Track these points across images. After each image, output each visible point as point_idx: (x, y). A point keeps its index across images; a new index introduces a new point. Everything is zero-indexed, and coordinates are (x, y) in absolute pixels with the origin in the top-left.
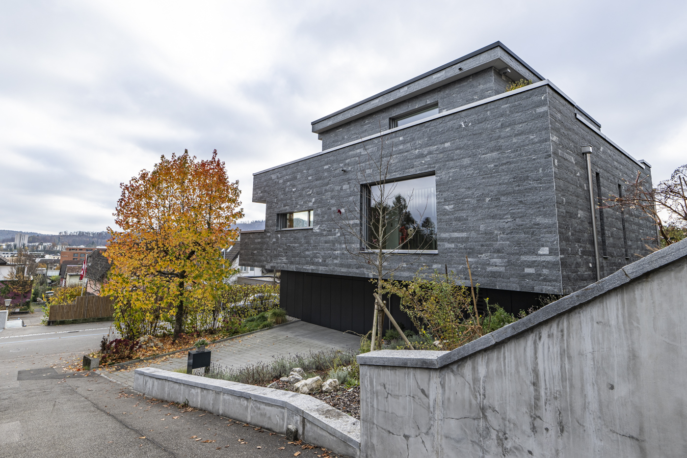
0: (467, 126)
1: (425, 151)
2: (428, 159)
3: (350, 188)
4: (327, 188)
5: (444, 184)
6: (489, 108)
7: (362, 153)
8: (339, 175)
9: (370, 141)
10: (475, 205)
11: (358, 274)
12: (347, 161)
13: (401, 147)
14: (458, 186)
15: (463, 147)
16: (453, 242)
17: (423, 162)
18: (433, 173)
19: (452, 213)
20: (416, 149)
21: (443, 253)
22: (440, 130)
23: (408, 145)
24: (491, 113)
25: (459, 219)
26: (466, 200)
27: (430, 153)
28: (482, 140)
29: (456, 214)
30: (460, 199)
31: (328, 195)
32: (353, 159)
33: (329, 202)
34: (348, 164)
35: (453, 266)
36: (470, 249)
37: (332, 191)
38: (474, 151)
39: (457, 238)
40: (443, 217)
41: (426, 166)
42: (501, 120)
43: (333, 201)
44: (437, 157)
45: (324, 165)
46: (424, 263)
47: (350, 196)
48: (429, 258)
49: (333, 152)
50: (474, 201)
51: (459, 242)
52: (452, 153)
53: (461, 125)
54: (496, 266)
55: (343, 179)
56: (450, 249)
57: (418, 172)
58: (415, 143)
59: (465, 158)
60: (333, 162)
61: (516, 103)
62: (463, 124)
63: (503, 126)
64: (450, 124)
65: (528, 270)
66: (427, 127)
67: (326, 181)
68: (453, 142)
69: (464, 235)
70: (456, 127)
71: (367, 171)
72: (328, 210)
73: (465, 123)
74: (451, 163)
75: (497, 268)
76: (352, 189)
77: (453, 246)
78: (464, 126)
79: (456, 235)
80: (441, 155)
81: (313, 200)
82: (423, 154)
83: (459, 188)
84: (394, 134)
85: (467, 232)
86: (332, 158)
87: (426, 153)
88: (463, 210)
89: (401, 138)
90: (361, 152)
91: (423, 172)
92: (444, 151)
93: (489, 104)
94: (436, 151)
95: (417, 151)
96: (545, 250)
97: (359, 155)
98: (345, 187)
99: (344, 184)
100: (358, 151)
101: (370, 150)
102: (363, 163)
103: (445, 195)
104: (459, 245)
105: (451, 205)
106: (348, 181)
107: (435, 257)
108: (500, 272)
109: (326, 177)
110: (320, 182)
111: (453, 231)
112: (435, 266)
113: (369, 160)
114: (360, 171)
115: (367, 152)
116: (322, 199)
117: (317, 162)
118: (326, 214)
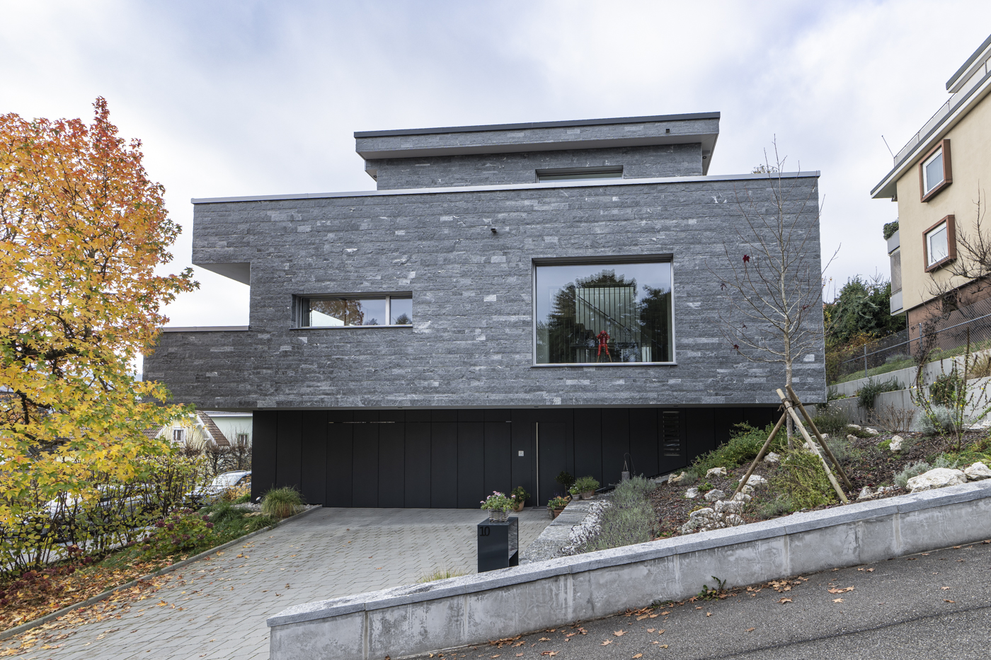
0: (721, 202)
1: (658, 224)
2: (662, 236)
3: (508, 262)
4: (452, 256)
5: (687, 273)
7: (536, 208)
8: (481, 236)
9: (552, 191)
10: (730, 304)
11: (528, 402)
12: (500, 216)
13: (615, 212)
14: (707, 278)
15: (715, 229)
16: (699, 350)
17: (655, 239)
18: (668, 259)
19: (699, 312)
20: (642, 219)
21: (685, 364)
22: (682, 200)
23: (629, 211)
24: (754, 193)
25: (708, 321)
26: (718, 297)
27: (666, 229)
28: (742, 224)
29: (703, 313)
30: (711, 295)
32: (516, 214)
33: (457, 282)
34: (504, 222)
35: (699, 379)
36: (723, 357)
37: (465, 262)
38: (731, 236)
39: (706, 344)
40: (686, 317)
41: (660, 246)
42: (766, 204)
43: (468, 281)
44: (676, 236)
45: (441, 215)
46: (655, 378)
47: (510, 275)
48: (663, 371)
49: (465, 195)
50: (729, 299)
51: (707, 350)
52: (699, 234)
53: (713, 200)
54: (756, 377)
55: (491, 246)
56: (694, 358)
57: (646, 253)
58: (640, 211)
59: (718, 243)
60: (466, 211)
62: (716, 199)
66: (661, 191)
67: (447, 243)
68: (700, 219)
69: (715, 340)
70: (706, 200)
71: (546, 238)
72: (454, 294)
73: (718, 197)
74: (698, 248)
75: (757, 379)
76: (513, 265)
77: (699, 354)
78: (716, 202)
79: (704, 340)
80: (683, 235)
81: (413, 275)
82: (653, 228)
83: (708, 281)
85: (719, 337)
86: (462, 204)
87: (659, 226)
88: (714, 309)
89: (615, 199)
90: (532, 206)
91: (653, 253)
92: (686, 229)
93: (751, 182)
94: (675, 227)
95: (644, 222)
97: (530, 211)
98: (495, 259)
99: (494, 254)
100: (527, 203)
101: (553, 205)
102: (538, 224)
103: (688, 288)
104: (708, 353)
105: (698, 301)
106: (505, 250)
107: (672, 370)
108: (761, 384)
109: (447, 237)
110: (433, 243)
112: (672, 381)
113: (550, 221)
114: (530, 236)
115: (546, 208)
116: (437, 276)
117: (420, 205)
118: (448, 302)
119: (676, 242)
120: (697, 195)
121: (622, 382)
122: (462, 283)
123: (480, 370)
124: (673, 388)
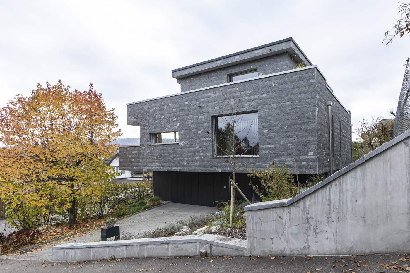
0: (275, 85)
1: (252, 98)
2: (253, 103)
3: (204, 118)
4: (188, 117)
5: (262, 118)
6: (287, 76)
7: (212, 96)
8: (196, 109)
9: (217, 88)
10: (279, 130)
11: (211, 170)
12: (202, 100)
13: (237, 94)
14: (270, 119)
15: (273, 97)
16: (267, 150)
17: (251, 104)
18: (256, 111)
19: (267, 134)
20: (246, 96)
21: (262, 156)
22: (261, 86)
23: (242, 93)
24: (288, 79)
25: (270, 138)
26: (274, 127)
27: (255, 99)
28: (283, 94)
29: (269, 135)
30: (271, 127)
31: (189, 122)
32: (206, 99)
33: (190, 126)
34: (203, 102)
35: (267, 163)
36: (276, 153)
37: (192, 119)
38: (279, 100)
39: (269, 148)
40: (262, 137)
41: (253, 107)
42: (293, 84)
43: (193, 126)
44: (258, 102)
45: (185, 102)
46: (251, 162)
47: (205, 123)
48: (253, 159)
49: (192, 93)
50: (278, 128)
51: (270, 150)
52: (267, 100)
53: (272, 85)
55: (199, 112)
56: (265, 154)
57: (248, 110)
58: (246, 93)
59: (274, 104)
60: (192, 100)
61: (301, 76)
62: (273, 84)
63: (294, 88)
64: (266, 83)
65: (303, 163)
66: (253, 83)
67: (187, 112)
68: (267, 94)
69: (273, 146)
70: (270, 85)
71: (215, 107)
72: (190, 131)
73: (274, 83)
74: (267, 106)
76: (206, 119)
77: (267, 152)
78: (274, 85)
79: (269, 146)
80: (261, 101)
81: (178, 125)
82: (250, 100)
83: (271, 121)
84: (233, 86)
85: (274, 144)
86: (191, 97)
87: (252, 99)
88: (272, 133)
89: (237, 89)
90: (211, 95)
91: (251, 110)
92: (263, 99)
93: (287, 74)
94: (258, 98)
95: (247, 97)
96: (311, 153)
97: (210, 97)
98: (201, 117)
99: (200, 115)
100: (209, 94)
101: (217, 94)
102: (213, 102)
103: (263, 124)
104: (271, 151)
105: (267, 130)
106: (203, 113)
107: (257, 159)
108: (291, 165)
109: (187, 110)
110: (183, 112)
111: (268, 144)
112: (257, 164)
113: (217, 100)
114: (211, 107)
115: (215, 95)
116: (184, 124)
117: (180, 99)
118: (188, 134)
119: (259, 105)
121: (240, 164)
122: (191, 127)
123: (197, 159)
124: (258, 166)
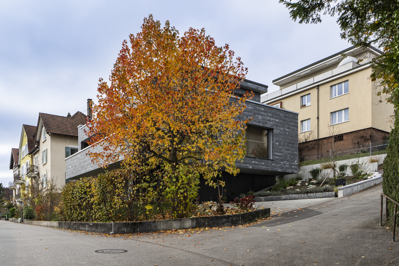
5: (276, 135)
15: (281, 123)
17: (270, 123)
20: (268, 117)
21: (275, 160)
23: (265, 113)
25: (279, 149)
26: (281, 142)
28: (286, 124)
29: (279, 146)
35: (278, 165)
36: (282, 159)
39: (279, 155)
40: (276, 147)
42: (290, 119)
48: (271, 161)
58: (268, 114)
59: (282, 127)
66: (272, 110)
68: (279, 120)
74: (278, 128)
77: (278, 158)
78: (282, 116)
80: (276, 124)
82: (270, 120)
84: (260, 106)
85: (281, 153)
89: (263, 109)
94: (274, 121)
105: (278, 143)
115: (249, 108)
119: (274, 125)
120: (278, 113)
